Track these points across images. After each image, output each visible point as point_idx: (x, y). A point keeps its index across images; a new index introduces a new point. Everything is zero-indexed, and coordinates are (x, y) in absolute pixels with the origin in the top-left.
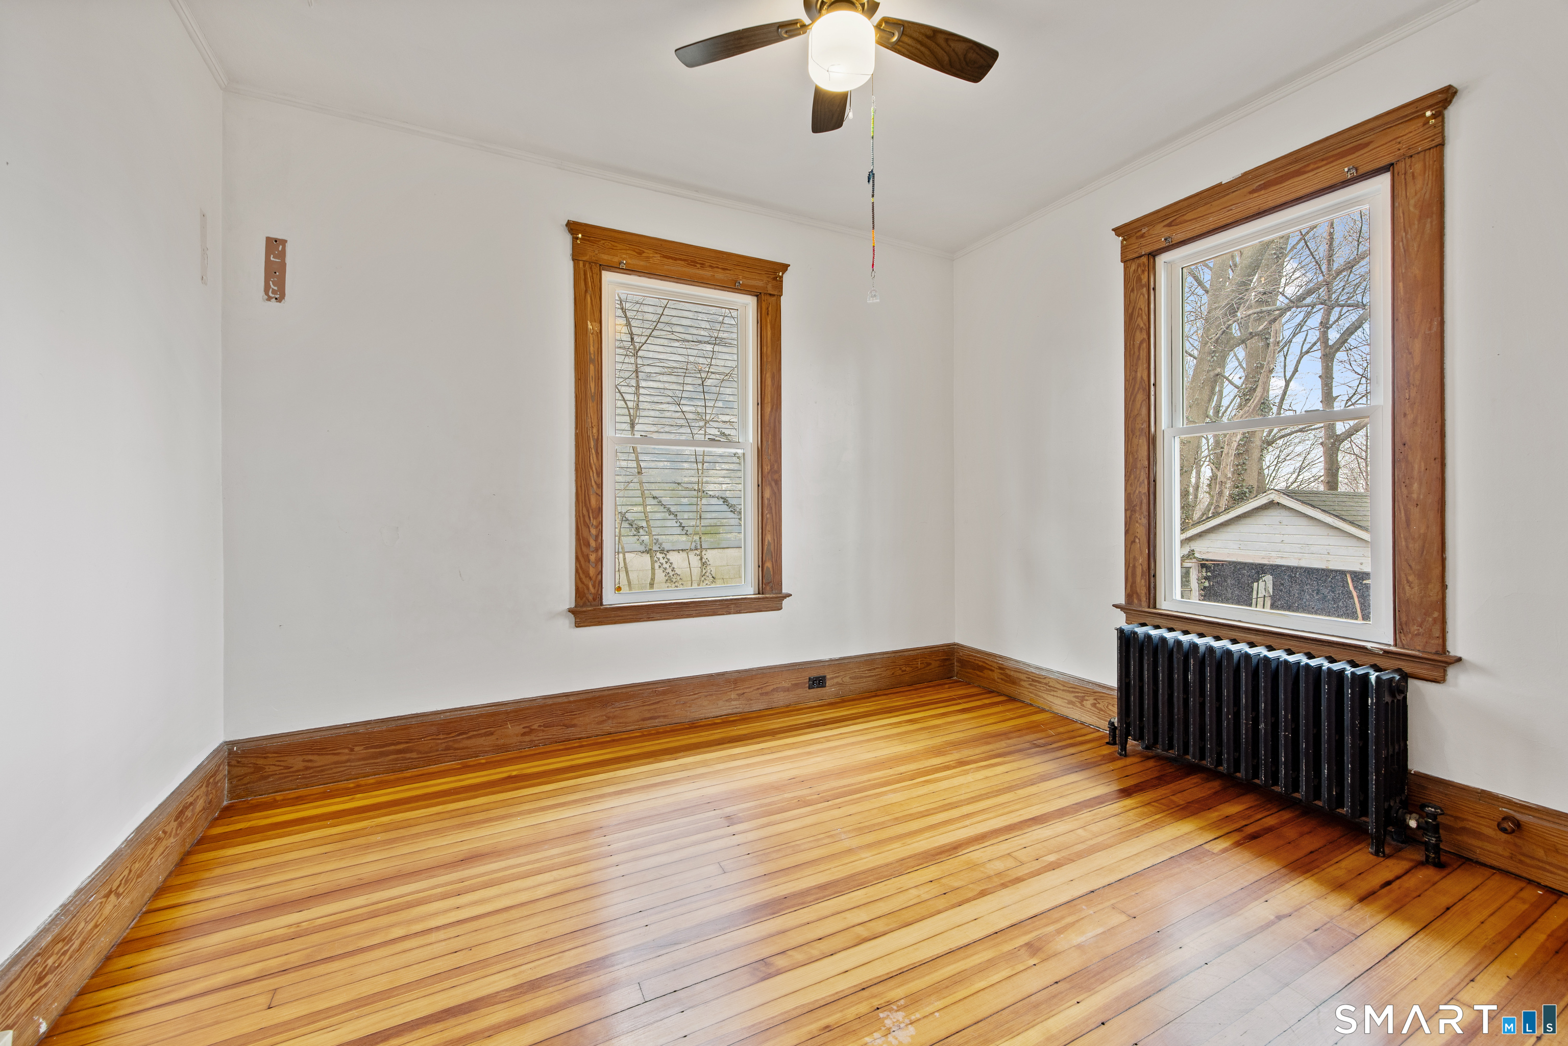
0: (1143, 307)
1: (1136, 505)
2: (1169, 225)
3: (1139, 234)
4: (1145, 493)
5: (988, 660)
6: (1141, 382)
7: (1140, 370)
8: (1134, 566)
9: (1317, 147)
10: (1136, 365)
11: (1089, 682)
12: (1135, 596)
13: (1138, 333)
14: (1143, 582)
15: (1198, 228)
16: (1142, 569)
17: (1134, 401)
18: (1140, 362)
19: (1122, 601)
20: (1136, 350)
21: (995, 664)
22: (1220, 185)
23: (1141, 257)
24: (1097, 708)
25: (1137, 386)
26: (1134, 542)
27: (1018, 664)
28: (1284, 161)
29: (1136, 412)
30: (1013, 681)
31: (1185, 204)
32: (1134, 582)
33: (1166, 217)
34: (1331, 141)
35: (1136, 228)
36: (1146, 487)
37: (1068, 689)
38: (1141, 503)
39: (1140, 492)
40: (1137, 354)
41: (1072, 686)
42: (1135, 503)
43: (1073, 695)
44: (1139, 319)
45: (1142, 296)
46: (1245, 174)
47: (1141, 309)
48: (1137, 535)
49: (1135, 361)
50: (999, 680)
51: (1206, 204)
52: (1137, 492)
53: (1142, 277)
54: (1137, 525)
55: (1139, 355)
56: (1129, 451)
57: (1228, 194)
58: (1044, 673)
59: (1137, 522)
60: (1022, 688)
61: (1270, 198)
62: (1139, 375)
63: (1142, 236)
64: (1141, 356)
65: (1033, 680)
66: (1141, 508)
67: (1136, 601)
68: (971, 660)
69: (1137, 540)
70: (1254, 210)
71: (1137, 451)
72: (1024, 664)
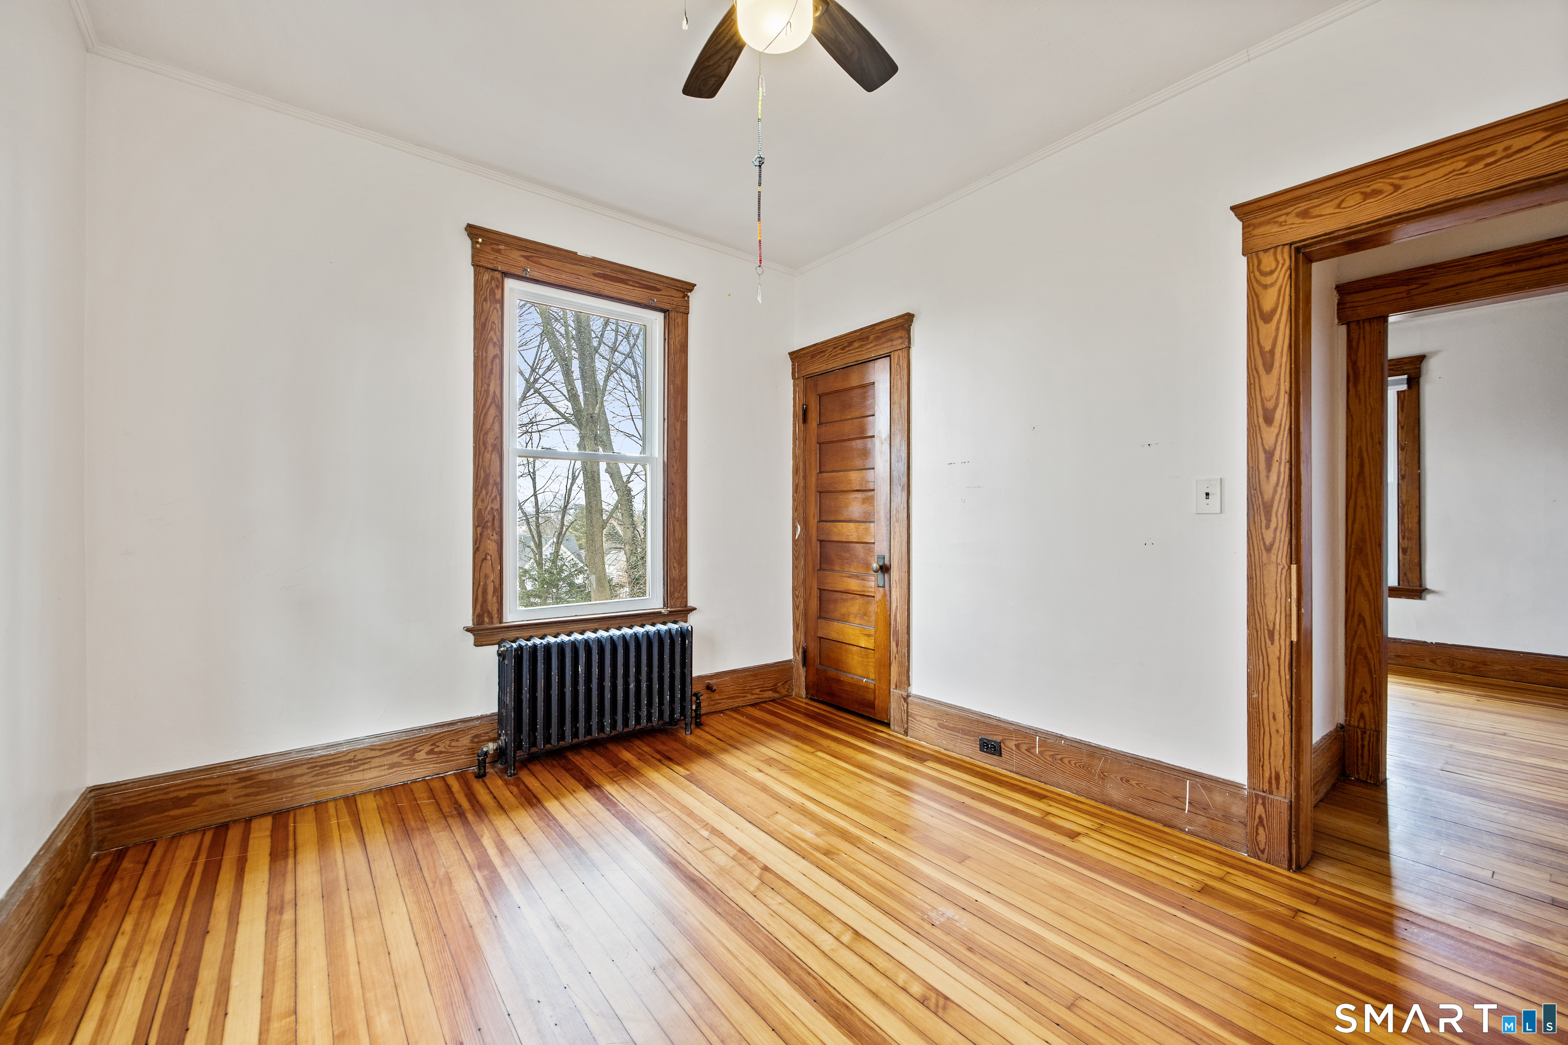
0: (496, 322)
1: (487, 522)
2: (527, 258)
3: (495, 247)
4: (497, 509)
5: (212, 778)
6: (493, 398)
7: (492, 384)
8: (485, 585)
9: (637, 272)
10: (489, 377)
11: (421, 729)
12: (486, 615)
13: (491, 346)
14: (495, 599)
15: (552, 277)
16: (494, 586)
17: (486, 414)
18: (493, 377)
19: (470, 624)
20: (489, 363)
21: (230, 778)
22: (575, 253)
23: (495, 270)
24: (436, 753)
25: (489, 400)
26: (485, 559)
27: (287, 756)
28: (618, 267)
29: (488, 426)
30: (274, 786)
31: (545, 249)
32: (485, 601)
33: (525, 249)
34: (645, 274)
35: (493, 239)
36: (499, 503)
37: (389, 751)
38: (493, 519)
39: (492, 508)
40: (489, 367)
41: (398, 743)
42: (486, 520)
43: (397, 754)
44: (492, 333)
45: (495, 311)
46: (594, 258)
47: (493, 323)
48: (488, 552)
49: (487, 374)
50: (238, 801)
51: (559, 261)
52: (489, 508)
53: (496, 291)
54: (489, 541)
55: (492, 369)
56: (480, 466)
57: (577, 265)
58: (345, 748)
59: (489, 539)
60: (296, 789)
61: (606, 288)
62: (492, 389)
63: (499, 251)
64: (494, 371)
65: (322, 767)
66: (493, 524)
67: (486, 620)
68: (150, 800)
69: (489, 557)
70: (595, 290)
71: (489, 466)
72: (299, 751)
